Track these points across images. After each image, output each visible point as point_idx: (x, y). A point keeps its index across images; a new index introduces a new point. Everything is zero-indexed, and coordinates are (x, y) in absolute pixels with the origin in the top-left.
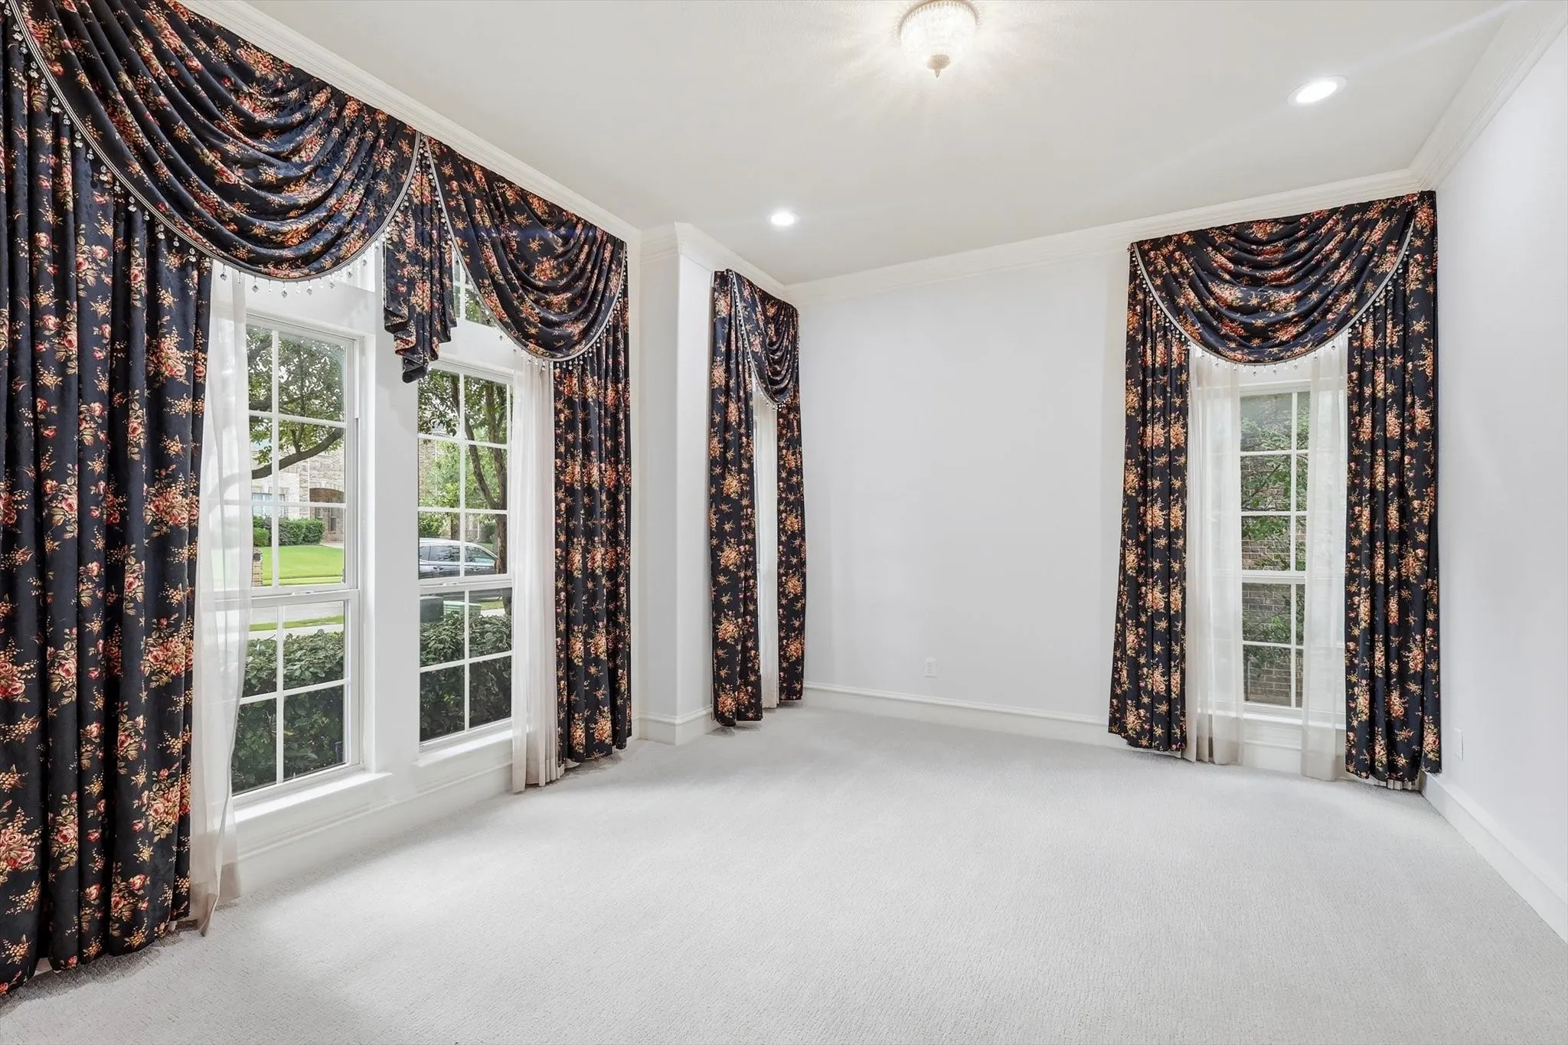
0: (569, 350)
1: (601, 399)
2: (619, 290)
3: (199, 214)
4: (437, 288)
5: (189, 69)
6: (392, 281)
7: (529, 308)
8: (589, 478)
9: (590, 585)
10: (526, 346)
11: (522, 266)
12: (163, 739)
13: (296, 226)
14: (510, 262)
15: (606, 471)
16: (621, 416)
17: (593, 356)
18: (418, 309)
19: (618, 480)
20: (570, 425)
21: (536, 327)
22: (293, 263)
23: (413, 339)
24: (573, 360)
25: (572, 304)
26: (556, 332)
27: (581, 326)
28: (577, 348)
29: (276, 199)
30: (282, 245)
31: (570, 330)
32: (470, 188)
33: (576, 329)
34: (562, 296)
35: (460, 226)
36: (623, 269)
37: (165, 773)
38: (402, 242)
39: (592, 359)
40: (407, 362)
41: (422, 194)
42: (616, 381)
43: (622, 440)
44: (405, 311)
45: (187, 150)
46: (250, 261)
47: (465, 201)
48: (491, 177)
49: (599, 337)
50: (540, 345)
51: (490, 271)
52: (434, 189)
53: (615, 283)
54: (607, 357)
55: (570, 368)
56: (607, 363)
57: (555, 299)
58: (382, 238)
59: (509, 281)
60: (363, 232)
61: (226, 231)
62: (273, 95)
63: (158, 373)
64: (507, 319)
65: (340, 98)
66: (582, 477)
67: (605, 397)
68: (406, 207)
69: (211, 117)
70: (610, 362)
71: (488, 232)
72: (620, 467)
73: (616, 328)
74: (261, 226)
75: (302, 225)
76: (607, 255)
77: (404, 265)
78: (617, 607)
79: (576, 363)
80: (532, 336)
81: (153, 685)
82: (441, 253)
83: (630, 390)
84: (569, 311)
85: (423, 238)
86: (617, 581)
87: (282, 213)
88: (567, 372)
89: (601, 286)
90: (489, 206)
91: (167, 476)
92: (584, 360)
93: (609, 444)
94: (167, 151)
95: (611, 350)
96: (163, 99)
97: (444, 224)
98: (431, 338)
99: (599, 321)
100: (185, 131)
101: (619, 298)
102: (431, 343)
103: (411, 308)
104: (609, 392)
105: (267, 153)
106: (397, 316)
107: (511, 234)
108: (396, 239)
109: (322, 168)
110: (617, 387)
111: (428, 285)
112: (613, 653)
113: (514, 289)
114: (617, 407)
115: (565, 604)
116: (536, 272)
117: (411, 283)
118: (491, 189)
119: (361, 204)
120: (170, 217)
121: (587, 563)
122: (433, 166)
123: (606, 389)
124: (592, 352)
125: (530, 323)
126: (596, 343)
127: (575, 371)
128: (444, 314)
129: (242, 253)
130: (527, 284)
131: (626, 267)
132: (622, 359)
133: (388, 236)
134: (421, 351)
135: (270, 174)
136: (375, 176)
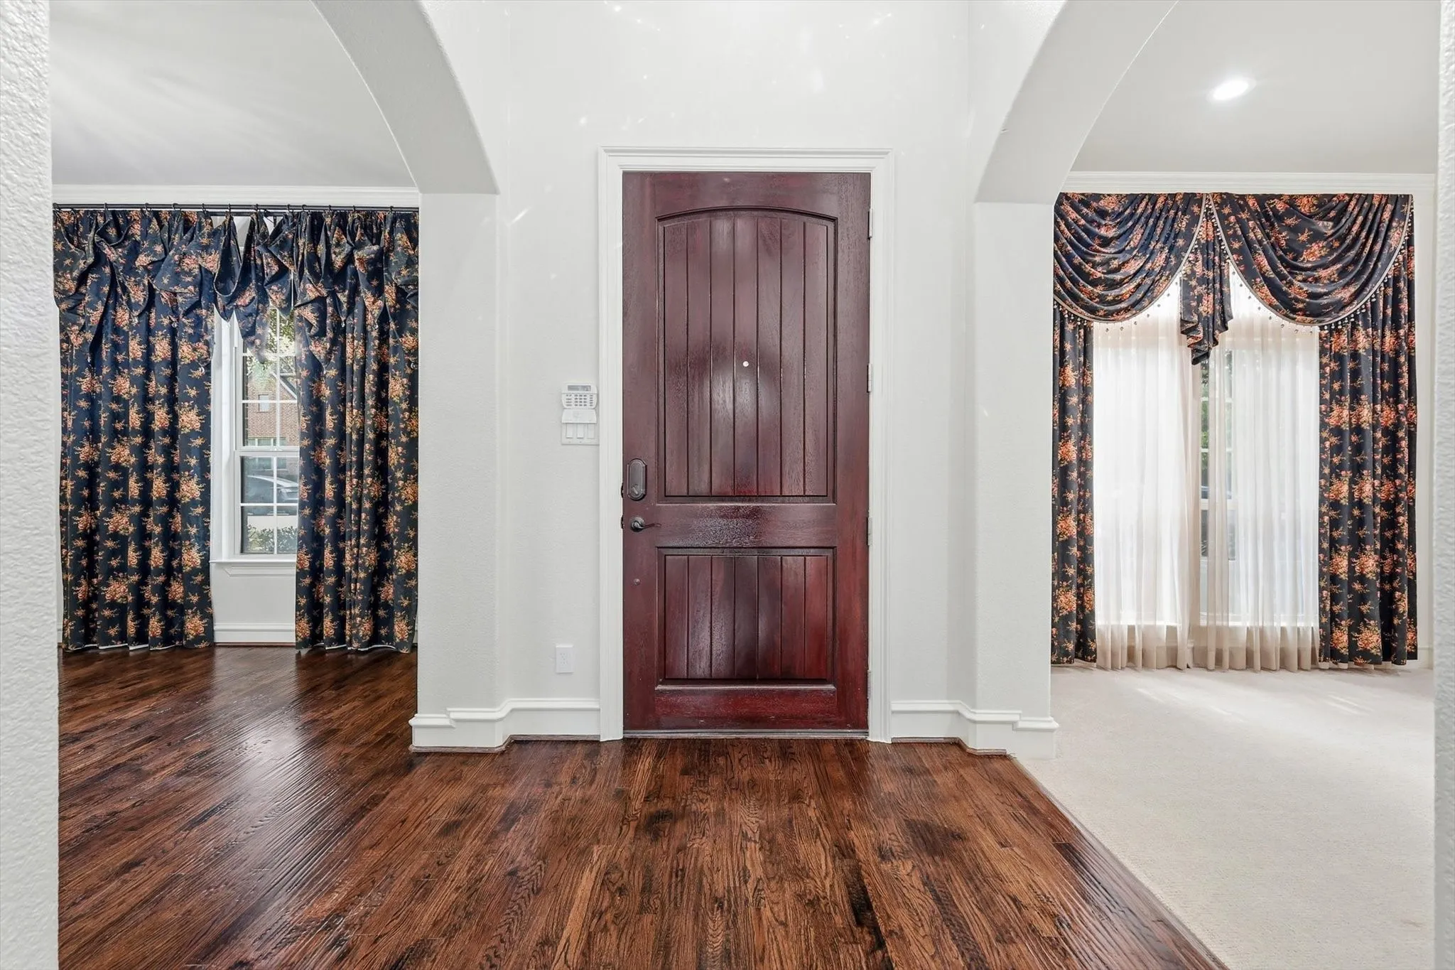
0: (1338, 313)
1: (1377, 347)
2: (1402, 241)
3: (1083, 300)
4: (1218, 296)
5: (1079, 226)
6: (1187, 301)
7: (1298, 288)
8: (1358, 419)
9: (1356, 512)
10: (1294, 319)
11: (1289, 257)
12: (1064, 567)
13: (1127, 289)
14: (1280, 258)
15: (1382, 411)
16: (1402, 359)
17: (1366, 312)
18: (1204, 314)
19: (1398, 419)
20: (1338, 375)
21: (1303, 302)
22: (1127, 310)
23: (1201, 335)
24: (1344, 319)
25: (1342, 273)
26: (1324, 301)
27: (1352, 289)
28: (1347, 309)
29: (1118, 277)
30: (1120, 301)
31: (1339, 296)
32: (1244, 216)
33: (1346, 294)
34: (1331, 269)
35: (1236, 246)
36: (1408, 220)
37: (1065, 584)
38: (1193, 272)
39: (1365, 315)
40: (1195, 351)
41: (1207, 235)
42: (1396, 326)
43: (1405, 380)
44: (1195, 318)
45: (1078, 269)
46: (1105, 316)
47: (1240, 227)
48: (1262, 199)
49: (1375, 293)
50: (1307, 316)
51: (1261, 269)
52: (1215, 228)
53: (1397, 239)
54: (1385, 308)
55: (1340, 327)
56: (1384, 313)
57: (1323, 273)
58: (1179, 276)
59: (1278, 274)
60: (1168, 277)
61: (1093, 303)
62: (1116, 218)
63: (1063, 385)
64: (1275, 302)
65: (1153, 198)
66: (1350, 419)
67: (1383, 343)
68: (1196, 249)
69: (1088, 246)
70: (1389, 311)
71: (1260, 242)
72: (1400, 407)
73: (1396, 279)
74: (1111, 294)
75: (1132, 285)
76: (1387, 215)
77: (1195, 287)
78: (1394, 535)
79: (1346, 321)
80: (1300, 310)
81: (1061, 539)
82: (1221, 270)
83: (1416, 333)
84: (1339, 280)
85: (1208, 264)
86: (1394, 511)
87: (1120, 283)
88: (1335, 330)
89: (1377, 248)
90: (1261, 221)
91: (1067, 436)
92: (1356, 317)
93: (1386, 386)
94: (1070, 273)
95: (1390, 300)
96: (1069, 248)
97: (1223, 250)
98: (1214, 331)
99: (1373, 280)
100: (1078, 260)
101: (1401, 250)
102: (1214, 335)
103: (1200, 315)
104: (1387, 339)
105: (1115, 253)
106: (1190, 322)
107: (1280, 236)
108: (1189, 272)
109: (1144, 247)
110: (1398, 333)
111: (1212, 295)
112: (1387, 578)
113: (1282, 277)
114: (1397, 353)
115: (1328, 527)
116: (1304, 256)
117: (1200, 299)
118: (1262, 207)
119: (1167, 259)
120: (1070, 306)
121: (1353, 493)
122: (1215, 213)
123: (1383, 336)
124: (1366, 308)
125: (1297, 300)
126: (1371, 298)
127: (1344, 329)
128: (1223, 312)
129: (1101, 313)
130: (1294, 269)
131: (1412, 218)
132: (1404, 306)
133: (1183, 272)
134: (1206, 342)
135: (1115, 264)
136: (1176, 236)
